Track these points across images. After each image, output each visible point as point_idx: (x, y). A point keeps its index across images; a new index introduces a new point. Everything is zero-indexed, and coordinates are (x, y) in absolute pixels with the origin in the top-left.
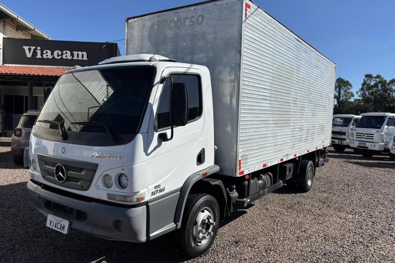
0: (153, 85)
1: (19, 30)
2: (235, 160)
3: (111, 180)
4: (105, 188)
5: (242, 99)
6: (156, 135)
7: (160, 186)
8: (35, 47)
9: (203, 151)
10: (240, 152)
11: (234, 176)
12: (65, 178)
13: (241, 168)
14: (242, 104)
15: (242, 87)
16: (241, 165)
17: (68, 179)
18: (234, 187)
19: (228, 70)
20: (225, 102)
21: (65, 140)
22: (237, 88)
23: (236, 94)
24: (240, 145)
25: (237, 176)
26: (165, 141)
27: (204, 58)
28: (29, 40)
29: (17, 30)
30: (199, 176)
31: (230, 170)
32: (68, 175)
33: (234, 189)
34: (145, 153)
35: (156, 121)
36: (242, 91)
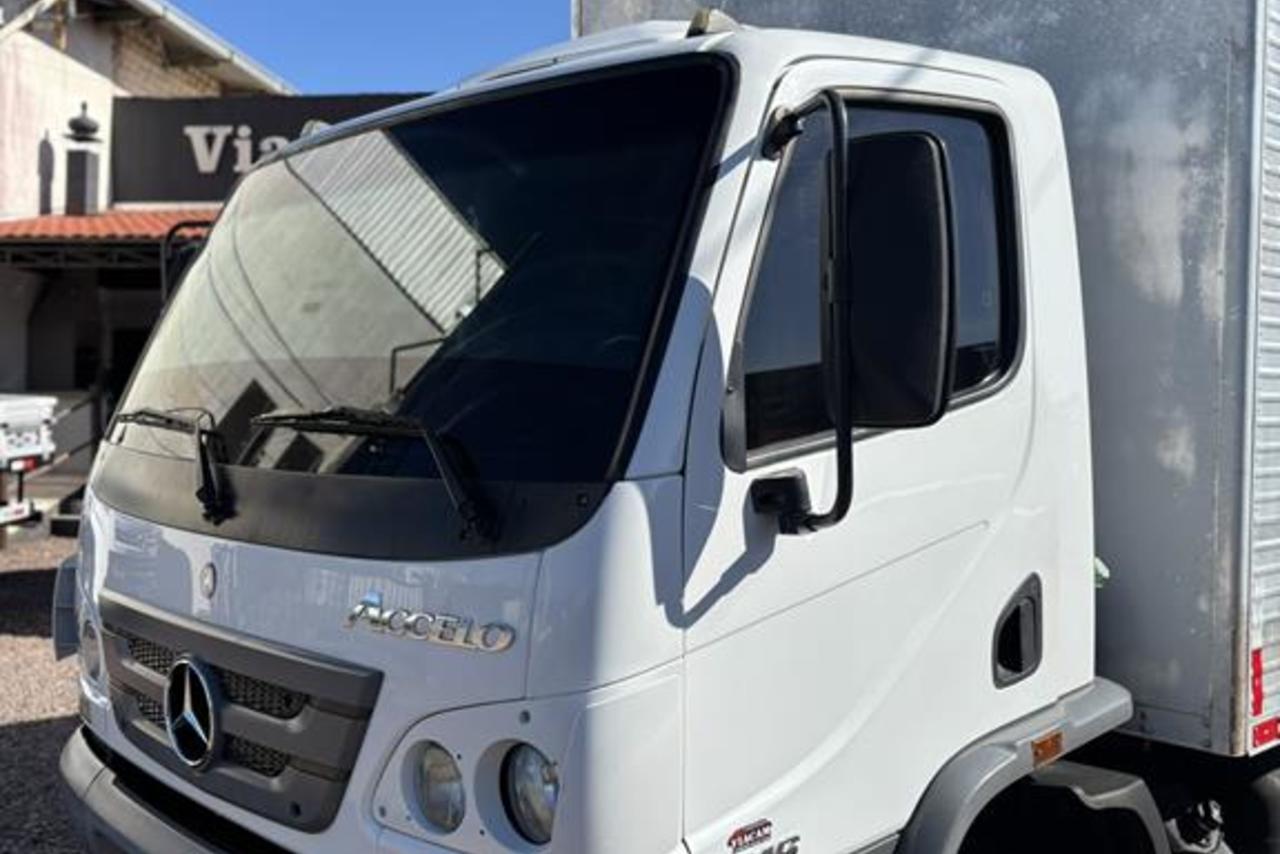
0: (717, 168)
1: (174, 63)
2: (1228, 654)
3: (451, 779)
4: (416, 828)
5: (1263, 268)
6: (736, 487)
7: (766, 830)
8: (228, 130)
9: (1031, 592)
10: (1259, 601)
11: (1220, 749)
12: (210, 745)
13: (1266, 703)
14: (1266, 300)
15: (1265, 192)
16: (1265, 678)
17: (230, 750)
18: (1216, 814)
19: (1163, 90)
20: (1147, 287)
21: (217, 523)
22: (1232, 201)
23: (1223, 231)
24: (1255, 557)
25: (1240, 753)
26: (793, 531)
27: (1010, 40)
28: (209, 100)
29: (164, 66)
30: (1014, 757)
31: (1195, 714)
32: (227, 729)
33: (1213, 825)
34: (662, 608)
35: (733, 397)
36: (1264, 216)
